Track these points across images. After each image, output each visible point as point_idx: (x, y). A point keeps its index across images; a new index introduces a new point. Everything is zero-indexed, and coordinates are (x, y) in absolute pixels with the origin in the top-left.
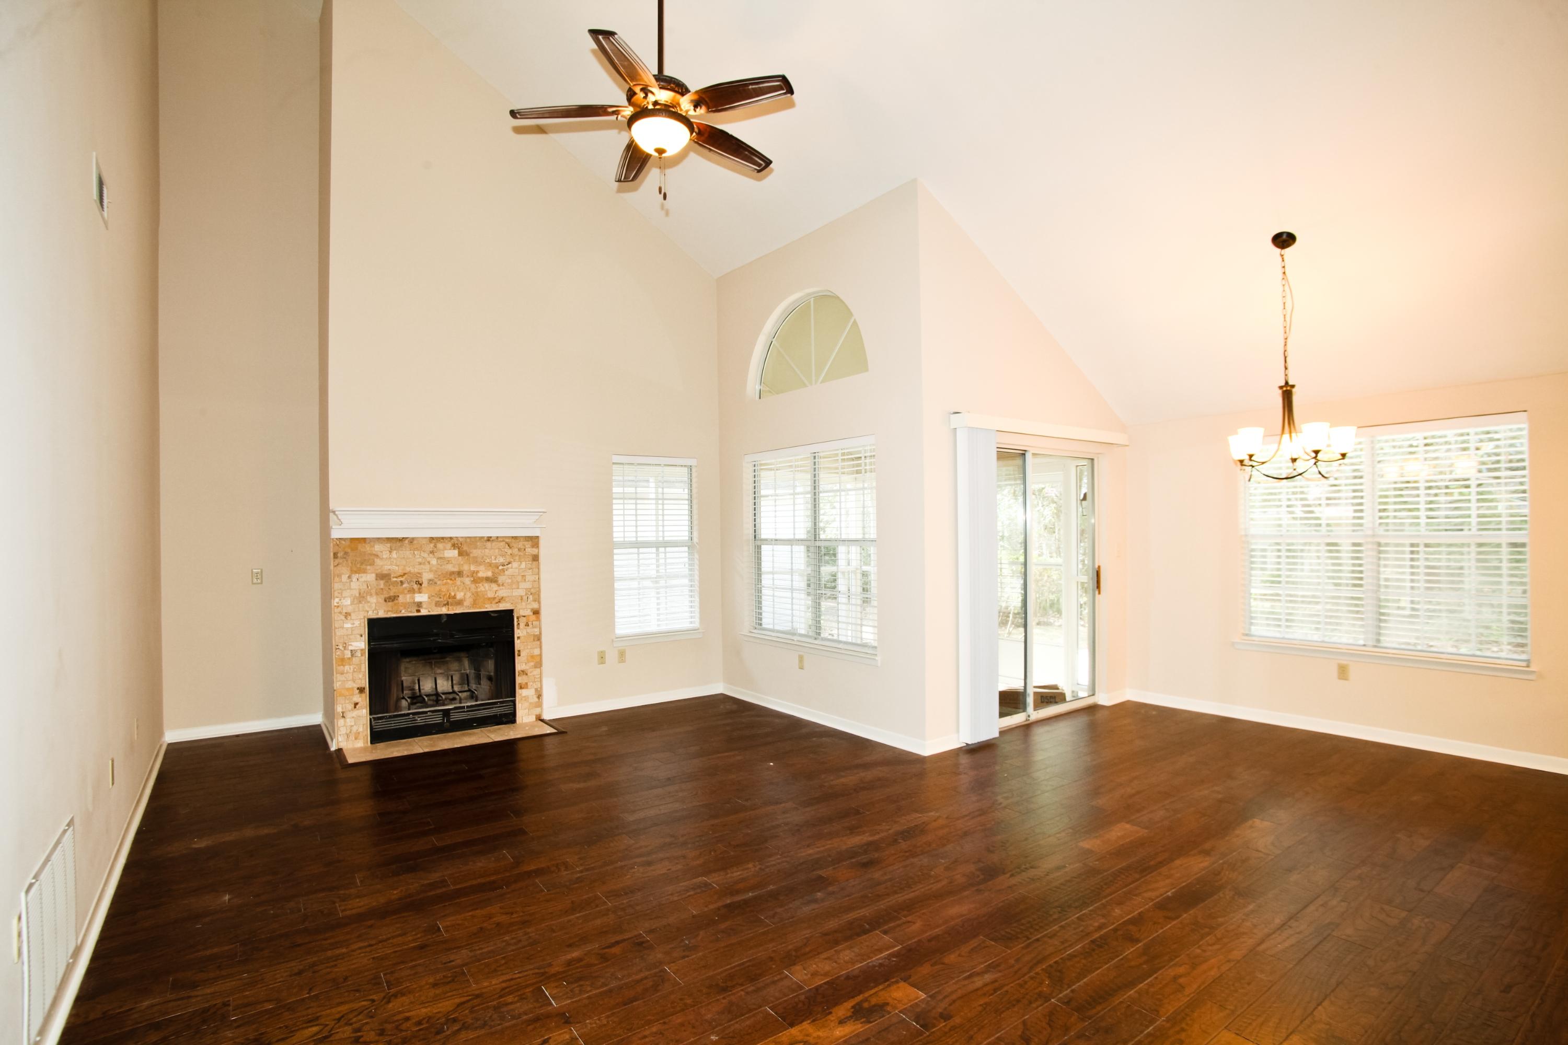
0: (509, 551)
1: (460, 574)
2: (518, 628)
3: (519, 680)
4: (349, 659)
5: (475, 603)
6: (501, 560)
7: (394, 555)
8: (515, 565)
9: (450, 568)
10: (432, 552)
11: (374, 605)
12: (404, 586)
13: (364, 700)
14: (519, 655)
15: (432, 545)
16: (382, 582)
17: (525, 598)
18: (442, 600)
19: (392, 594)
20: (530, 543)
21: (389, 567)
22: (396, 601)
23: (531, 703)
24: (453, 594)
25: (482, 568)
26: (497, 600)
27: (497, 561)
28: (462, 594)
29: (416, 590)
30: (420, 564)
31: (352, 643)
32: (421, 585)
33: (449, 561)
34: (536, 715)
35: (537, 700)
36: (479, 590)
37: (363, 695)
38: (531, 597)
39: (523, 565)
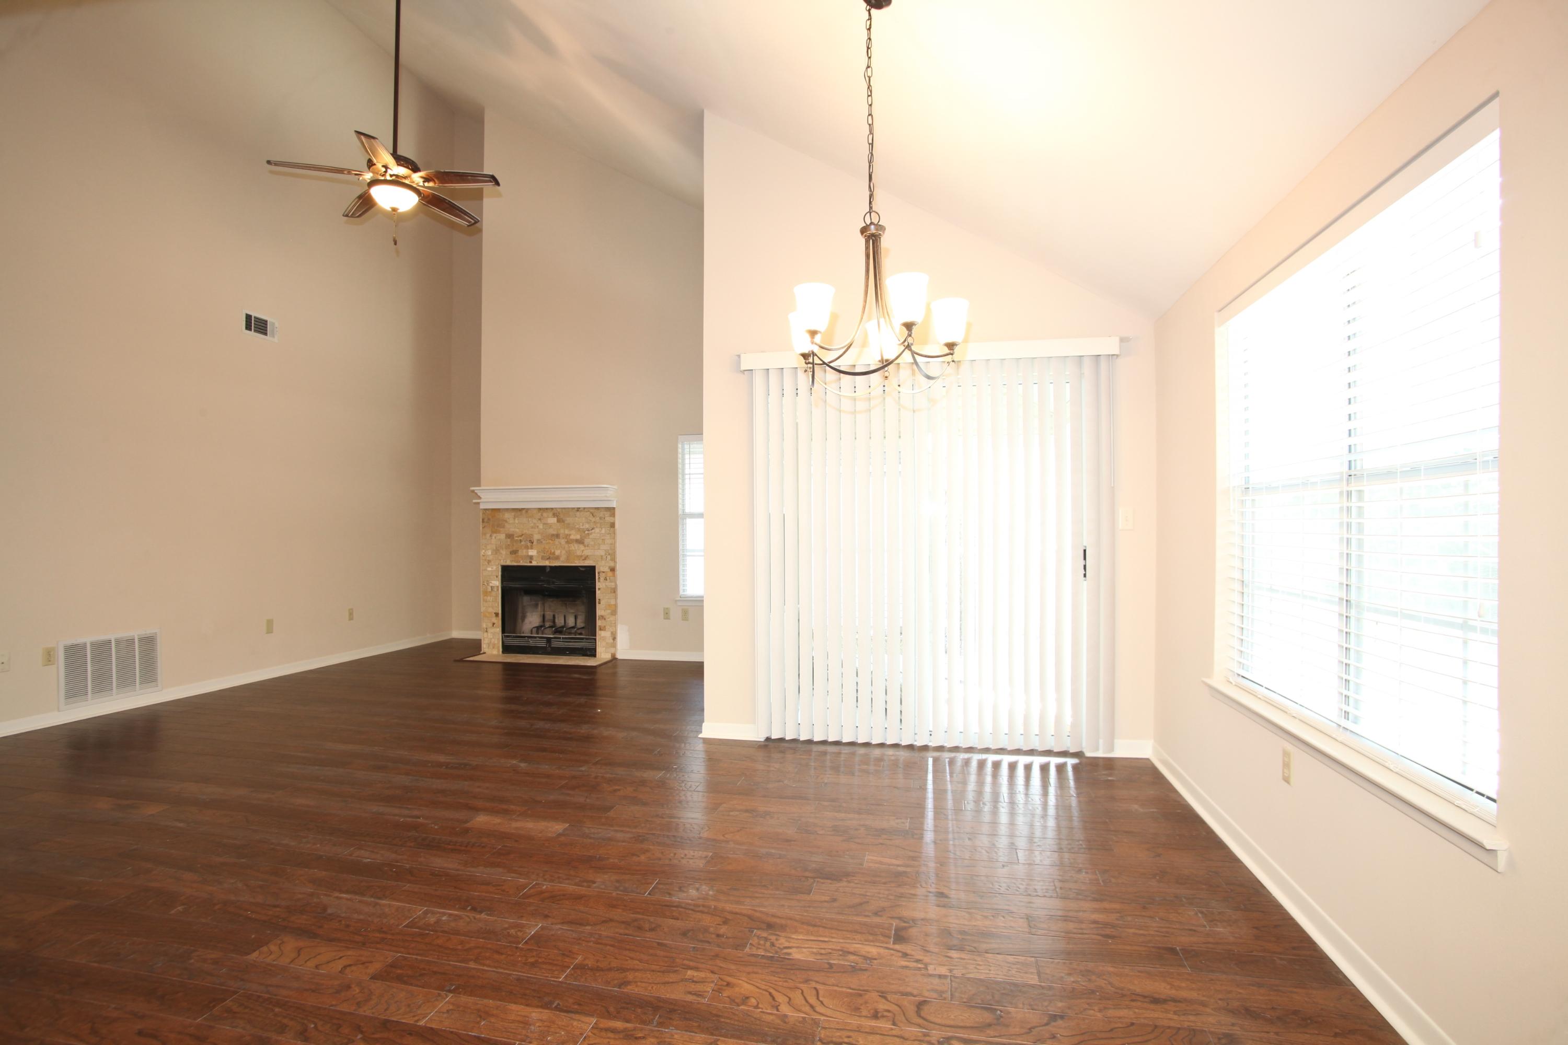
0: (593, 520)
1: (558, 536)
2: (599, 581)
3: (599, 623)
4: (490, 592)
5: (568, 559)
6: (587, 526)
7: (517, 521)
8: (597, 530)
9: (551, 531)
10: (540, 519)
11: (504, 556)
12: (522, 543)
13: (498, 622)
14: (599, 603)
15: (540, 514)
16: (509, 540)
17: (605, 557)
18: (545, 555)
19: (514, 549)
20: (609, 513)
21: (513, 530)
22: (517, 554)
23: (607, 643)
24: (553, 551)
25: (573, 532)
26: (583, 558)
27: (584, 527)
28: (559, 551)
29: (530, 547)
30: (532, 528)
31: (492, 582)
32: (532, 543)
33: (550, 526)
34: (612, 654)
35: (612, 641)
36: (571, 549)
37: (498, 618)
38: (609, 557)
39: (603, 531)
